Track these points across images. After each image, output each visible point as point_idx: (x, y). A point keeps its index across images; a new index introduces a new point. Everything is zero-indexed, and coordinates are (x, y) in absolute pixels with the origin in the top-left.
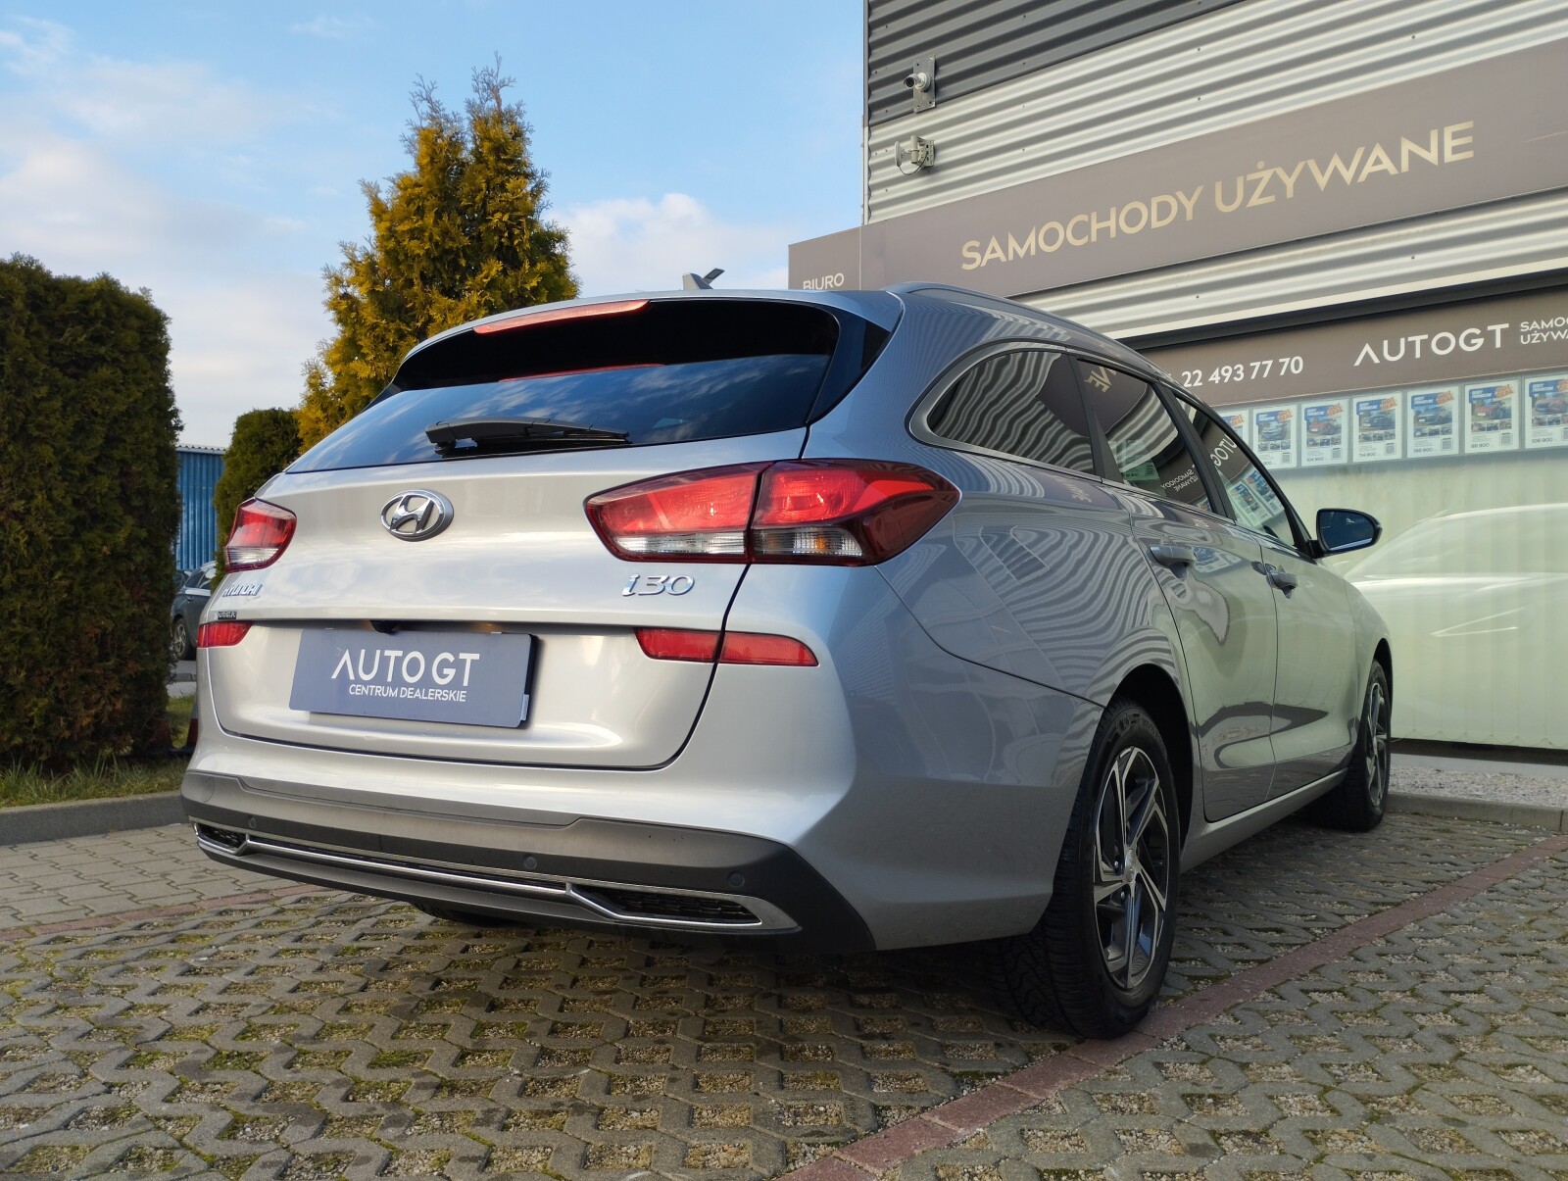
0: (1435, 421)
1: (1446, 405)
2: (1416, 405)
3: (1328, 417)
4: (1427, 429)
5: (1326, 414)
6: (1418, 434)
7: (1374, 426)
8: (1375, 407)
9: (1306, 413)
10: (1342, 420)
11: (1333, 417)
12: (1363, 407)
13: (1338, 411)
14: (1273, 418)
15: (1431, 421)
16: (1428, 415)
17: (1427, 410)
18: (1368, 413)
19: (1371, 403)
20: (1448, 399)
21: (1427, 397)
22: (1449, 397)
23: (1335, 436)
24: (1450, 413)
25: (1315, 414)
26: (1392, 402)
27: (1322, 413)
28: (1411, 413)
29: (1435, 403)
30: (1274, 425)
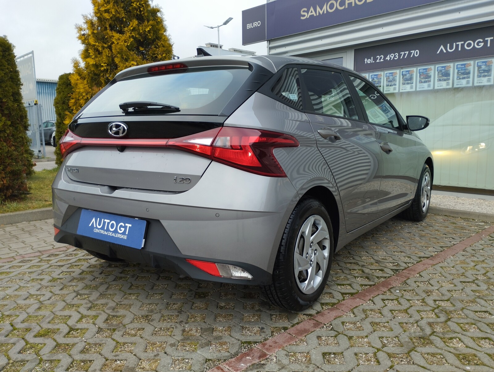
0: (464, 73)
1: (469, 68)
2: (458, 68)
3: (427, 72)
4: (461, 77)
5: (426, 71)
6: (458, 78)
7: (443, 76)
8: (444, 69)
9: (419, 71)
10: (432, 73)
11: (429, 72)
12: (440, 69)
13: (431, 70)
14: (408, 73)
15: (463, 74)
16: (462, 71)
17: (462, 70)
18: (441, 71)
19: (442, 67)
20: (470, 66)
21: (462, 65)
22: (470, 65)
23: (429, 79)
24: (470, 71)
25: (423, 71)
26: (450, 67)
27: (425, 71)
28: (456, 71)
29: (465, 67)
30: (408, 75)
